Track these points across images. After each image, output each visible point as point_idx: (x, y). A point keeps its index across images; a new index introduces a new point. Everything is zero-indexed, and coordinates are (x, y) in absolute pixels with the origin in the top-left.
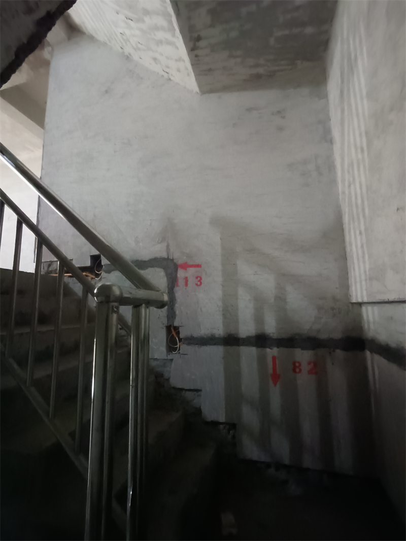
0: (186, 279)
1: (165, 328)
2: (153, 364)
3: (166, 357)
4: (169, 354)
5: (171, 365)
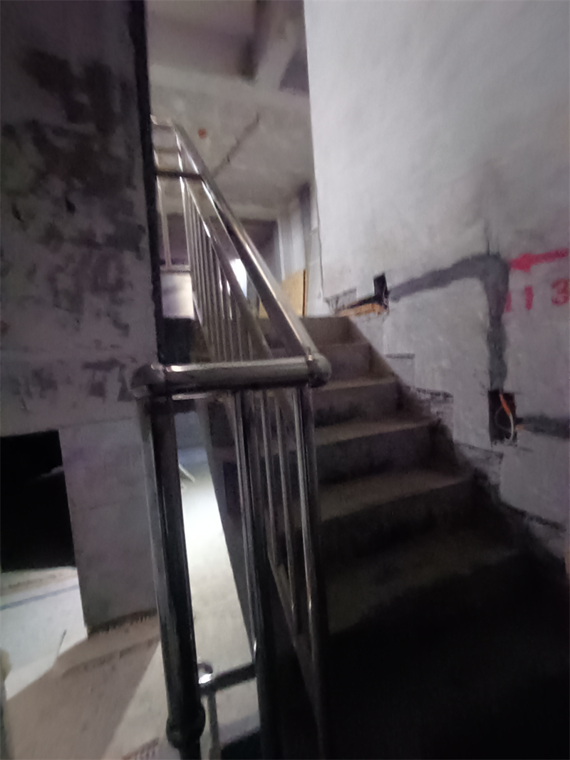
0: (529, 292)
1: (486, 394)
2: (470, 454)
3: (490, 448)
4: (495, 444)
5: (500, 463)
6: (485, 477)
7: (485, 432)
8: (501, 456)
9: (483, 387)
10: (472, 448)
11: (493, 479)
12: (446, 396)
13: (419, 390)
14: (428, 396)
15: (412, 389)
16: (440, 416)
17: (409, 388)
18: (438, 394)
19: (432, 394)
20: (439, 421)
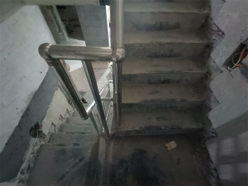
1: (239, 43)
2: (212, 64)
3: (220, 67)
4: (224, 66)
5: (219, 73)
6: (211, 74)
7: (224, 60)
8: (222, 72)
9: (241, 39)
10: (214, 62)
11: (212, 76)
12: (223, 34)
13: (214, 24)
14: (216, 29)
15: (213, 20)
16: (214, 41)
17: (212, 19)
18: (221, 31)
19: (219, 28)
20: (212, 43)
